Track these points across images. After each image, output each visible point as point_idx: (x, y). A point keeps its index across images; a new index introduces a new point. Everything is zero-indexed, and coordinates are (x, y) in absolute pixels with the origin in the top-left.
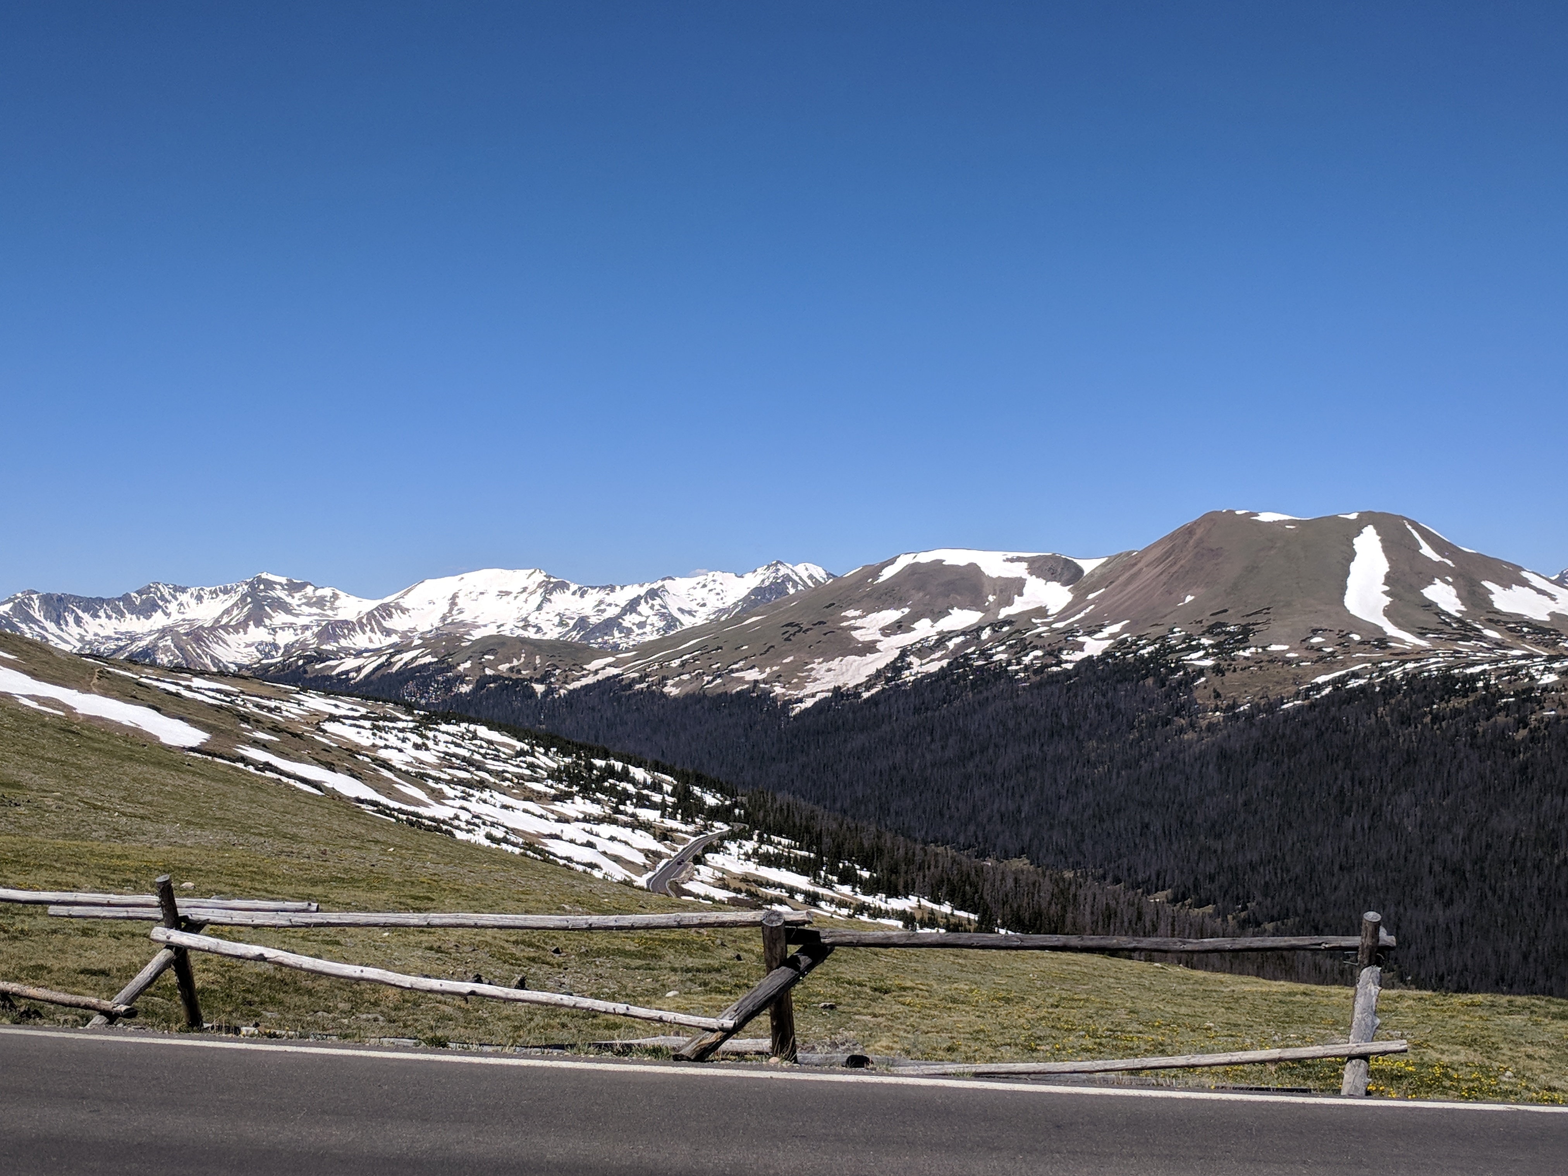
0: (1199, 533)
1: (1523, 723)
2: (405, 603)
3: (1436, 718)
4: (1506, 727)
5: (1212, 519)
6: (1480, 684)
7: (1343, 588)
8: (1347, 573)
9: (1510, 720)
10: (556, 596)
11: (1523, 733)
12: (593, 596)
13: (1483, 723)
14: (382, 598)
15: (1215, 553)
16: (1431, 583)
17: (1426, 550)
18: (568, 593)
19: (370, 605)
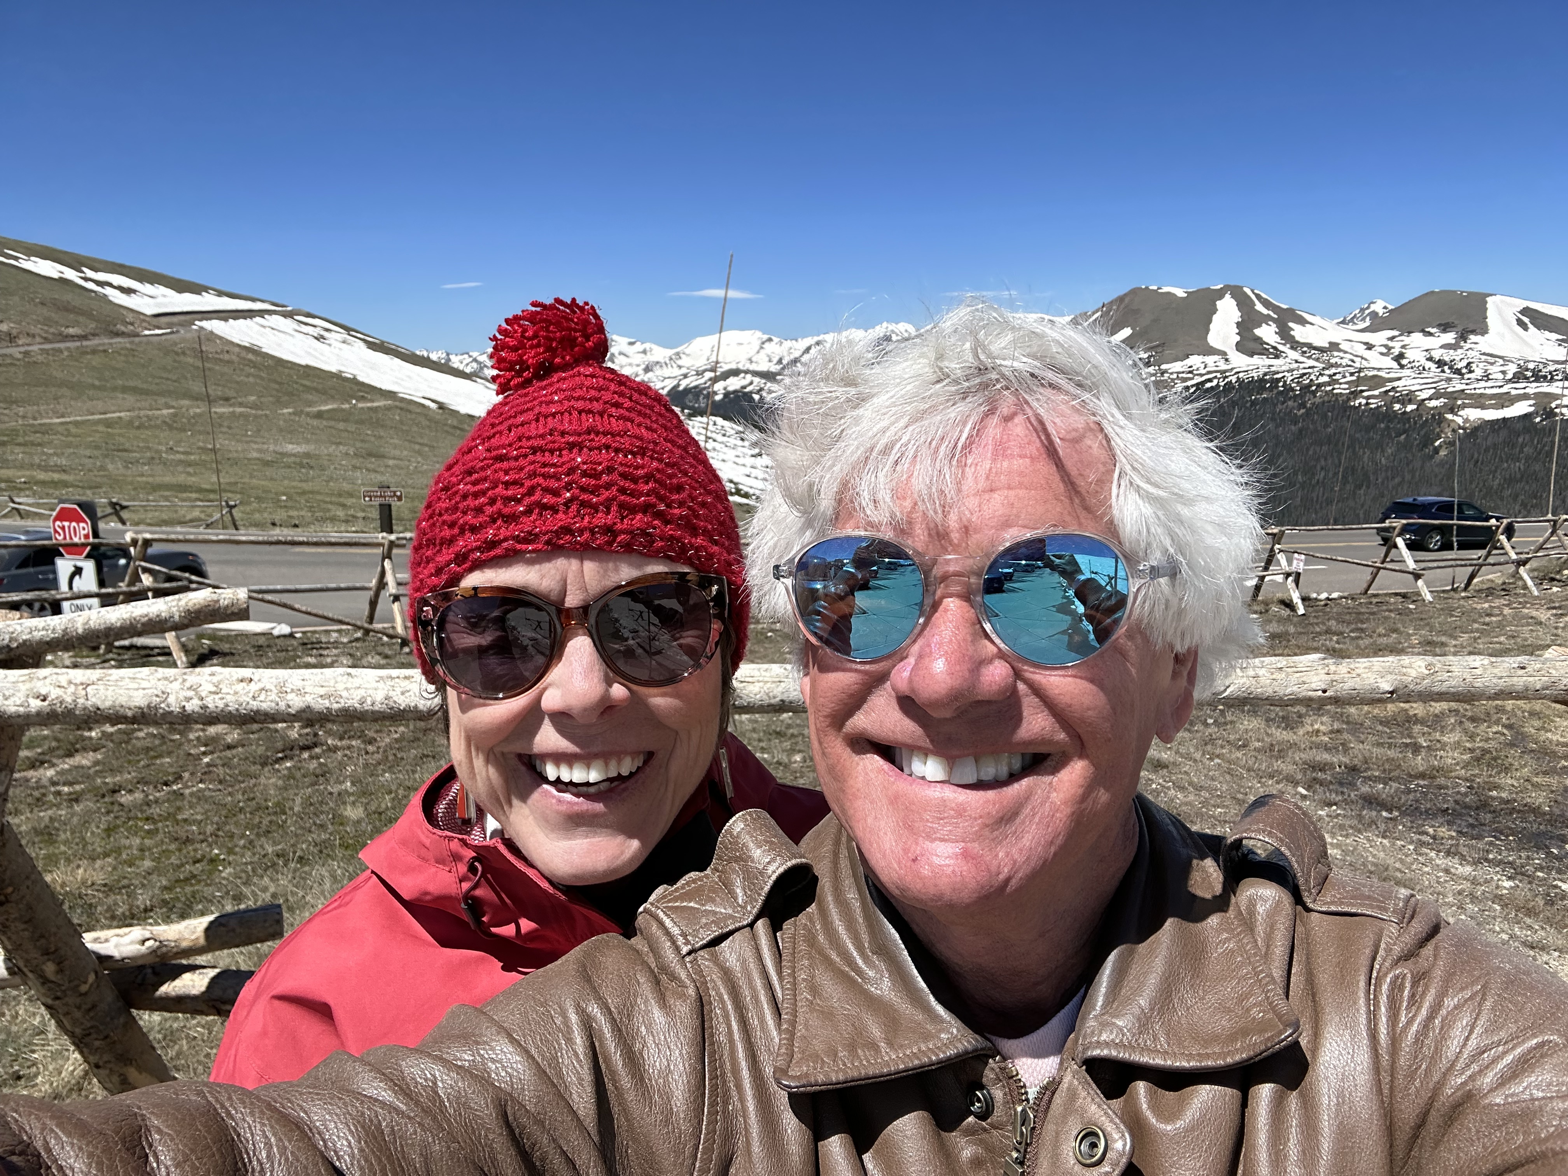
0: (1127, 300)
1: (1303, 405)
2: (687, 351)
3: (1253, 403)
4: (1293, 408)
5: (1135, 292)
6: (1281, 384)
7: (1207, 331)
8: (1210, 321)
9: (1296, 404)
10: (767, 345)
11: (1302, 411)
12: (788, 344)
13: (1280, 406)
14: (676, 347)
15: (1136, 312)
16: (1260, 326)
17: (1259, 307)
18: (773, 343)
19: (670, 352)
